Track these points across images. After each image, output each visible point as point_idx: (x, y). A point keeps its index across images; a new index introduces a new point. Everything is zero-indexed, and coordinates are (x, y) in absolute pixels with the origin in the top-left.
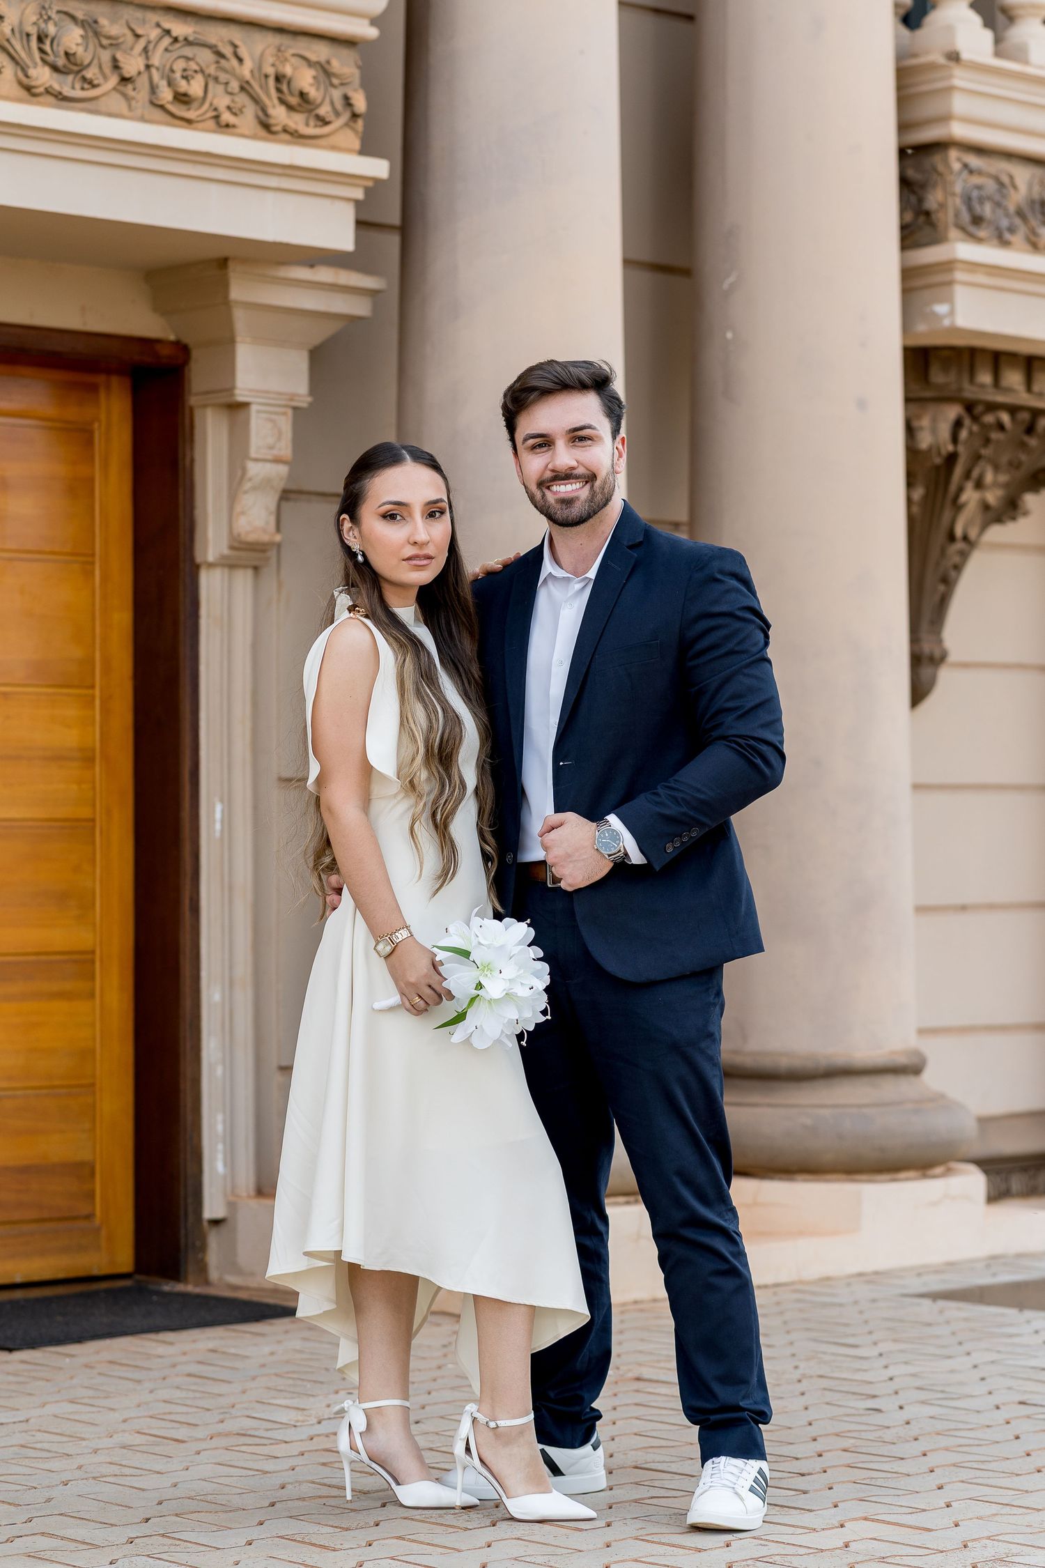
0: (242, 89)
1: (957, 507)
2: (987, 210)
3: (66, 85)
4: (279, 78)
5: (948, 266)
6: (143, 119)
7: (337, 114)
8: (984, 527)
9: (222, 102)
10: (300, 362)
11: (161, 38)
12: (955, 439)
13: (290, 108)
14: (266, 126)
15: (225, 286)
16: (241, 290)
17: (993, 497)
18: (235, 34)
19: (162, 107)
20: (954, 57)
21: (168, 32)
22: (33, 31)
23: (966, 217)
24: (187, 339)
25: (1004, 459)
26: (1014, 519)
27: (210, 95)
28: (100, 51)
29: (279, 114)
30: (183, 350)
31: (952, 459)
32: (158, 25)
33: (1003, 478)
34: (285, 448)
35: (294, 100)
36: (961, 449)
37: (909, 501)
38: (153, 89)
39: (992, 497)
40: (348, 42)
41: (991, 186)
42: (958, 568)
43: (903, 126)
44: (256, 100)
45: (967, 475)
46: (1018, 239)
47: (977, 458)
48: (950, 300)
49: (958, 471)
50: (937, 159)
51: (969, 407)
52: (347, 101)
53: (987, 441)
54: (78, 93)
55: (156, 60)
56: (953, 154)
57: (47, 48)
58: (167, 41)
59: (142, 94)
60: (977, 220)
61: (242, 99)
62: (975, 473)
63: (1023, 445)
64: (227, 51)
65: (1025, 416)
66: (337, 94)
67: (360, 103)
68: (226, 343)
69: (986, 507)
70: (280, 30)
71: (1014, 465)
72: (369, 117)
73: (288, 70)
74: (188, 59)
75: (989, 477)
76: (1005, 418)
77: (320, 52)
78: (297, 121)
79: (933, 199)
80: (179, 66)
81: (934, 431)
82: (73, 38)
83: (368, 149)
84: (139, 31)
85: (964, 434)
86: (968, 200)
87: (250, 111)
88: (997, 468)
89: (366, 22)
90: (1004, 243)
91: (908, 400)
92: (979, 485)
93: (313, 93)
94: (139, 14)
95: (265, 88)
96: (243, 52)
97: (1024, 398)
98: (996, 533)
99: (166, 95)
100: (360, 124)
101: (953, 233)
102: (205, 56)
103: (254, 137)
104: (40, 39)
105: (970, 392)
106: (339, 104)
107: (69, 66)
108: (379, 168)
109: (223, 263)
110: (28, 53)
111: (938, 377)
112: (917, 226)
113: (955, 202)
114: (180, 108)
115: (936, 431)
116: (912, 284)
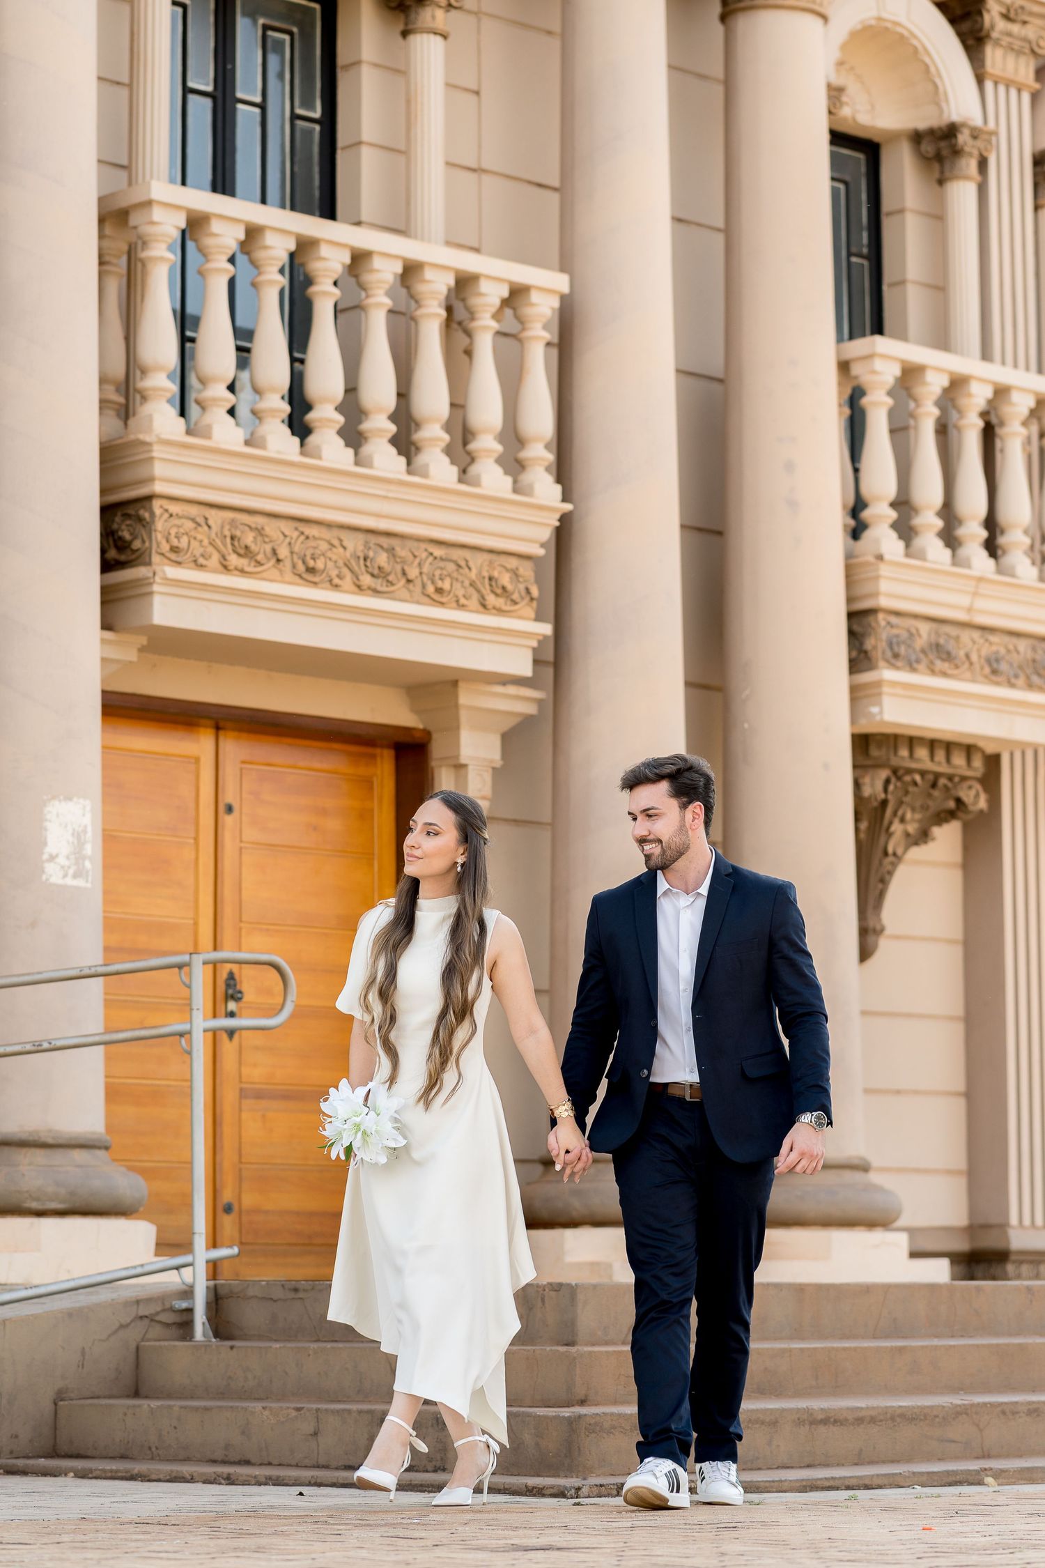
0: (471, 585)
1: (889, 835)
2: (903, 650)
3: (379, 584)
4: (490, 579)
5: (879, 684)
6: (418, 603)
7: (522, 598)
8: (907, 848)
9: (460, 592)
10: (496, 741)
11: (427, 558)
12: (886, 790)
13: (497, 595)
14: (484, 606)
15: (456, 697)
16: (466, 698)
17: (912, 828)
18: (467, 554)
19: (428, 596)
20: (880, 558)
21: (431, 554)
22: (362, 555)
23: (889, 654)
24: (430, 728)
25: (918, 804)
26: (926, 842)
27: (454, 588)
28: (396, 565)
29: (491, 600)
30: (427, 734)
31: (884, 803)
32: (426, 550)
33: (918, 816)
34: (487, 791)
35: (499, 591)
36: (890, 797)
37: (857, 830)
38: (424, 586)
40: (528, 557)
41: (904, 635)
42: (890, 873)
43: (850, 600)
44: (478, 591)
45: (895, 813)
46: (921, 667)
47: (900, 803)
48: (880, 704)
49: (889, 811)
50: (871, 619)
51: (895, 771)
52: (528, 591)
53: (907, 793)
54: (384, 589)
55: (426, 569)
56: (881, 616)
57: (368, 564)
58: (431, 559)
59: (418, 589)
60: (896, 656)
61: (471, 590)
62: (900, 813)
63: (930, 795)
64: (463, 563)
65: (930, 777)
66: (522, 587)
67: (535, 592)
68: (455, 728)
69: (907, 835)
70: (491, 551)
71: (924, 808)
72: (539, 600)
73: (496, 574)
74: (442, 569)
75: (909, 816)
76: (918, 778)
77: (513, 563)
78: (500, 602)
79: (869, 644)
80: (438, 573)
81: (872, 785)
82: (382, 559)
83: (539, 618)
84: (416, 553)
85: (891, 787)
86: (890, 645)
87: (475, 596)
88: (913, 810)
89: (537, 546)
90: (913, 669)
91: (855, 767)
92: (902, 820)
93: (509, 587)
94: (416, 544)
95: (483, 584)
96: (471, 564)
97: (928, 765)
98: (915, 853)
99: (430, 589)
100: (535, 604)
101: (882, 663)
102: (451, 567)
103: (477, 612)
104: (365, 559)
105: (894, 761)
106: (523, 592)
107: (380, 574)
108: (544, 629)
109: (455, 683)
110: (359, 567)
111: (874, 752)
112: (859, 659)
113: (883, 645)
114: (438, 596)
115: (874, 786)
116: (857, 695)
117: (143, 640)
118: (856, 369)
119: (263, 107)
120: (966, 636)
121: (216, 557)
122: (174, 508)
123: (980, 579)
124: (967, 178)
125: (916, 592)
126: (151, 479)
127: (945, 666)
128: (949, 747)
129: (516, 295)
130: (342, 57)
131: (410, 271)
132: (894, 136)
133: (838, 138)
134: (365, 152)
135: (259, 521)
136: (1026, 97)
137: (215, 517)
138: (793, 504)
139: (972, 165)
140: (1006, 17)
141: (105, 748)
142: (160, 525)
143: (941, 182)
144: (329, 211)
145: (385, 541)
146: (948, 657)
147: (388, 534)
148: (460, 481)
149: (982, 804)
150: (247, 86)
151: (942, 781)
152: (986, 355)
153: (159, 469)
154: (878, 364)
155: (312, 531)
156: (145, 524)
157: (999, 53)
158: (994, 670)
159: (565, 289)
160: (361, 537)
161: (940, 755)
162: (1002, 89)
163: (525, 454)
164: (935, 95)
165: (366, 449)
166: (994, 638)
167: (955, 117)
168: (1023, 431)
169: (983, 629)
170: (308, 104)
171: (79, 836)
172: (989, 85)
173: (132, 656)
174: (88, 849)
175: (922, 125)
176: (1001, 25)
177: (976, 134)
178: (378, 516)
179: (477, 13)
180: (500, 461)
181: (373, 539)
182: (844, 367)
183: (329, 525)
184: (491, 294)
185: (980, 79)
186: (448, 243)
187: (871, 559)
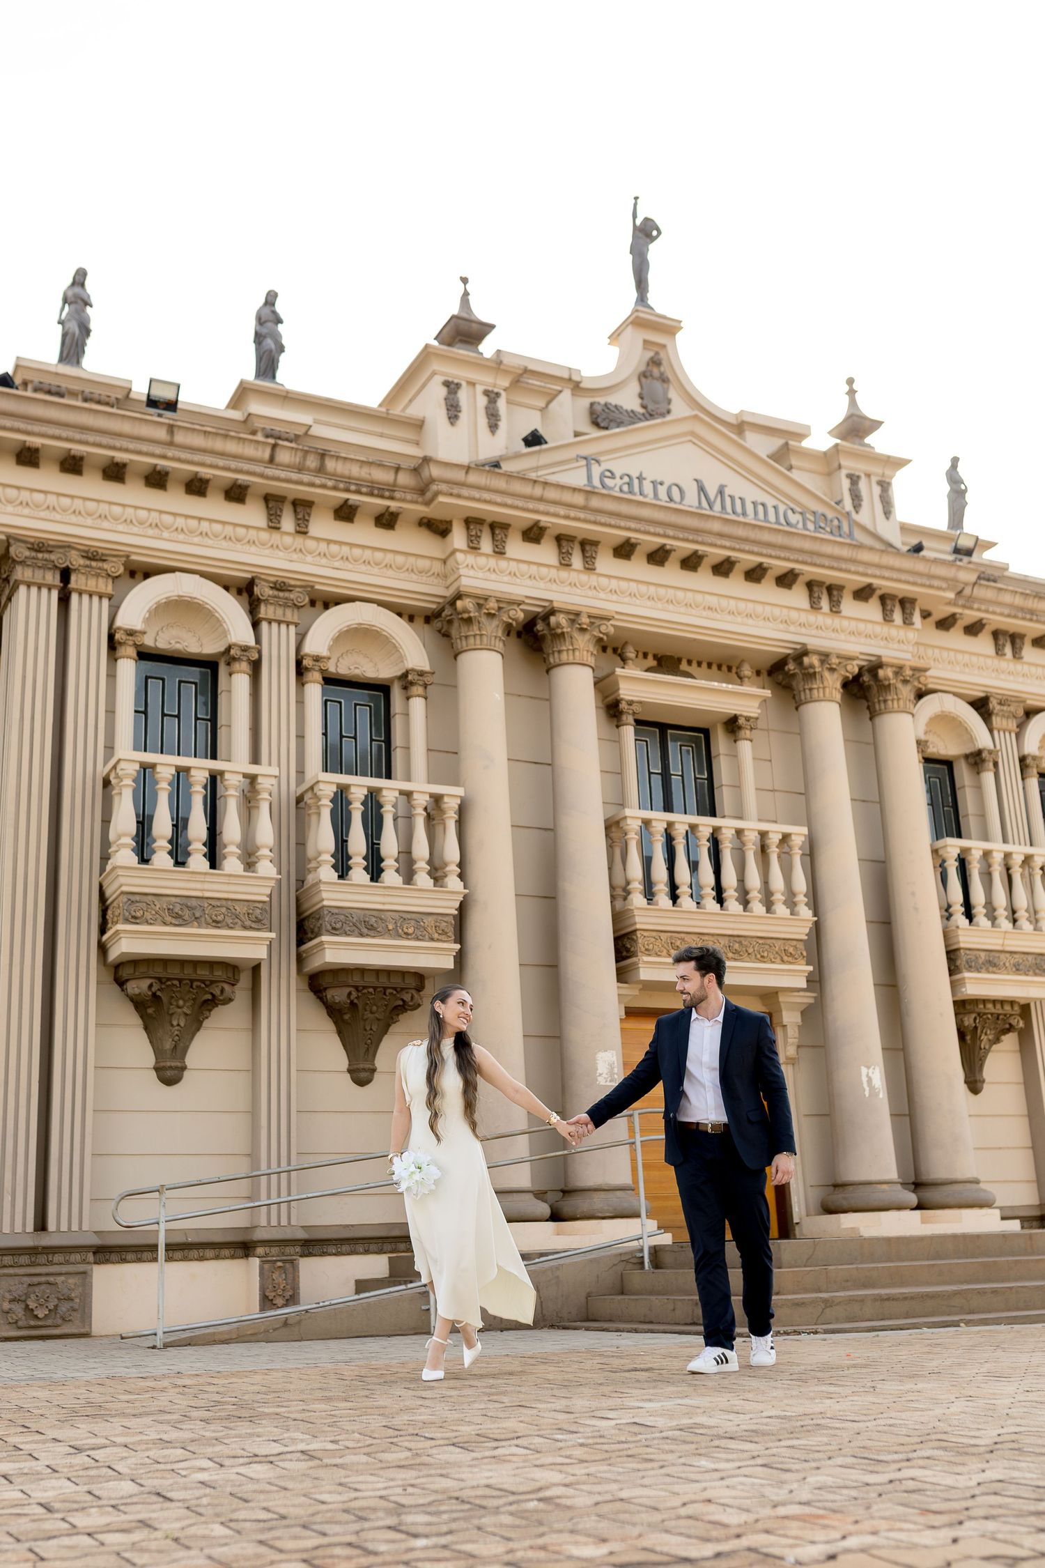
1: (980, 1042)
2: (974, 964)
3: (736, 956)
4: (786, 950)
5: (963, 979)
6: (754, 962)
7: (800, 957)
8: (990, 1047)
9: (772, 957)
10: (798, 1015)
11: (757, 944)
12: (974, 1023)
14: (783, 961)
15: (778, 998)
16: (782, 998)
18: (774, 941)
19: (760, 959)
20: (958, 927)
21: (758, 942)
23: (967, 966)
25: (993, 1027)
26: (999, 1043)
27: (769, 955)
28: (743, 949)
29: (786, 958)
31: (976, 1028)
32: (756, 941)
33: (994, 1032)
34: (797, 1035)
35: (789, 955)
36: (978, 1025)
39: (991, 1037)
40: (801, 940)
41: (973, 958)
42: (983, 1060)
43: (946, 946)
44: (779, 956)
45: (982, 1032)
46: (984, 971)
47: (984, 1027)
48: (965, 988)
49: (979, 1031)
50: (957, 953)
51: (979, 1014)
52: (802, 954)
53: (986, 1023)
54: (739, 959)
55: (756, 949)
56: (961, 951)
57: (731, 949)
59: (756, 957)
60: (971, 967)
61: (776, 955)
62: (985, 1031)
63: (997, 1023)
64: (773, 945)
65: (996, 1016)
66: (800, 953)
67: (805, 954)
68: (781, 1011)
69: (990, 1041)
70: (784, 939)
71: (995, 1028)
72: (808, 957)
73: (788, 948)
74: (764, 948)
75: (989, 1032)
76: (990, 1016)
77: (795, 943)
78: (790, 959)
79: (958, 963)
80: (762, 950)
82: (737, 946)
83: (808, 964)
84: (751, 943)
85: (978, 1021)
86: (967, 962)
87: (779, 958)
88: (991, 1029)
89: (807, 935)
90: (979, 972)
92: (986, 1034)
93: (793, 953)
94: (751, 940)
95: (783, 953)
96: (777, 945)
97: (993, 1011)
99: (759, 956)
100: (806, 958)
101: (964, 970)
102: (767, 947)
103: (780, 964)
105: (977, 1010)
107: (736, 952)
108: (811, 968)
109: (777, 993)
111: (968, 1007)
112: (953, 969)
113: (964, 963)
114: (763, 959)
115: (969, 1021)
116: (954, 985)
117: (641, 986)
118: (941, 852)
119: (682, 776)
120: (1002, 956)
121: (665, 951)
122: (646, 934)
123: (1006, 932)
124: (988, 770)
125: (976, 940)
126: (635, 923)
127: (995, 969)
128: (1002, 1002)
129: (785, 838)
130: (713, 754)
131: (739, 832)
132: (958, 757)
133: (927, 760)
134: (724, 788)
135: (683, 935)
136: (1013, 736)
137: (663, 936)
138: (916, 909)
139: (991, 765)
140: (1000, 704)
141: (622, 1029)
142: (640, 941)
143: (978, 773)
144: (713, 813)
145: (737, 939)
146: (995, 965)
147: (738, 936)
148: (767, 912)
149: (1021, 1024)
150: (675, 770)
151: (1001, 1017)
152: (1005, 841)
153: (637, 919)
154: (949, 849)
155: (706, 938)
156: (635, 941)
157: (999, 719)
158: (1017, 969)
159: (807, 833)
160: (727, 938)
161: (998, 1006)
162: (1002, 733)
163: (797, 899)
164: (972, 739)
165: (725, 904)
166: (1015, 956)
167: (981, 747)
168: (1021, 870)
169: (1011, 952)
170: (701, 772)
171: (611, 1066)
172: (996, 733)
173: (637, 993)
174: (616, 1070)
175: (968, 752)
176: (998, 707)
177: (990, 752)
178: (733, 929)
179: (768, 730)
180: (785, 903)
181: (732, 939)
182: (935, 852)
183: (713, 935)
184: (774, 839)
185: (991, 731)
186: (760, 820)
187: (954, 928)
